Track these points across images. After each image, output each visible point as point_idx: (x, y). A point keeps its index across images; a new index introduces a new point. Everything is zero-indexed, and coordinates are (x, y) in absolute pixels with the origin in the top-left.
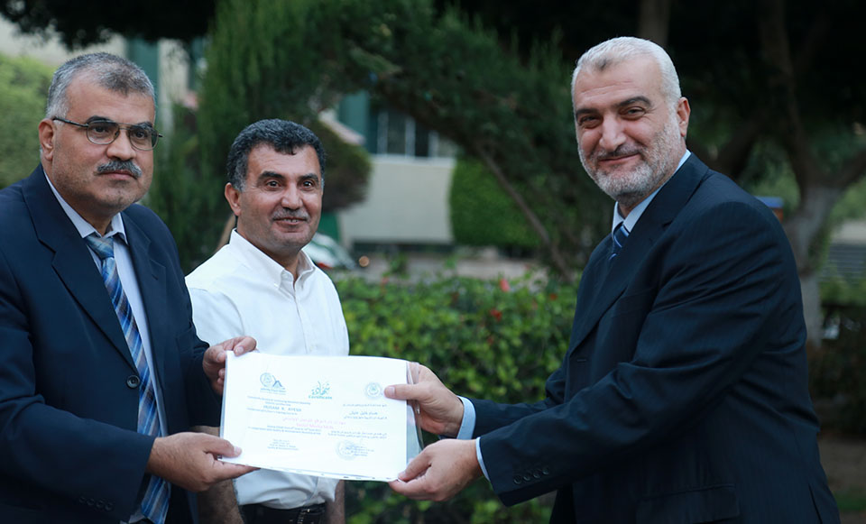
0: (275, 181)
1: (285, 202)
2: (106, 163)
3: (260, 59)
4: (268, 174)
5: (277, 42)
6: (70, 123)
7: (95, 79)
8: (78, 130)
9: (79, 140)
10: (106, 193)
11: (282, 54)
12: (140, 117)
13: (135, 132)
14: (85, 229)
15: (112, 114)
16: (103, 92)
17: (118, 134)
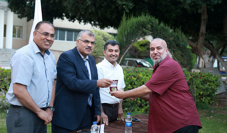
0: (111, 51)
1: (112, 54)
2: (87, 47)
4: (110, 50)
6: (82, 40)
7: (86, 34)
8: (83, 42)
10: (86, 52)
12: (93, 40)
13: (92, 43)
14: (83, 57)
15: (89, 40)
16: (88, 36)
17: (89, 43)
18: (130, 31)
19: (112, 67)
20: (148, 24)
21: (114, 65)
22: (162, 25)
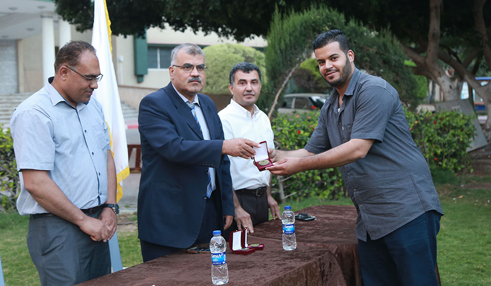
2: (191, 78)
3: (285, 41)
5: (290, 35)
6: (178, 66)
7: (185, 51)
8: (181, 68)
9: (182, 71)
10: (191, 88)
11: (292, 39)
12: (200, 63)
13: (200, 67)
14: (185, 100)
15: (191, 62)
16: (188, 56)
17: (193, 68)
18: (290, 40)
19: (247, 116)
20: (324, 25)
21: (252, 112)
22: (352, 24)
